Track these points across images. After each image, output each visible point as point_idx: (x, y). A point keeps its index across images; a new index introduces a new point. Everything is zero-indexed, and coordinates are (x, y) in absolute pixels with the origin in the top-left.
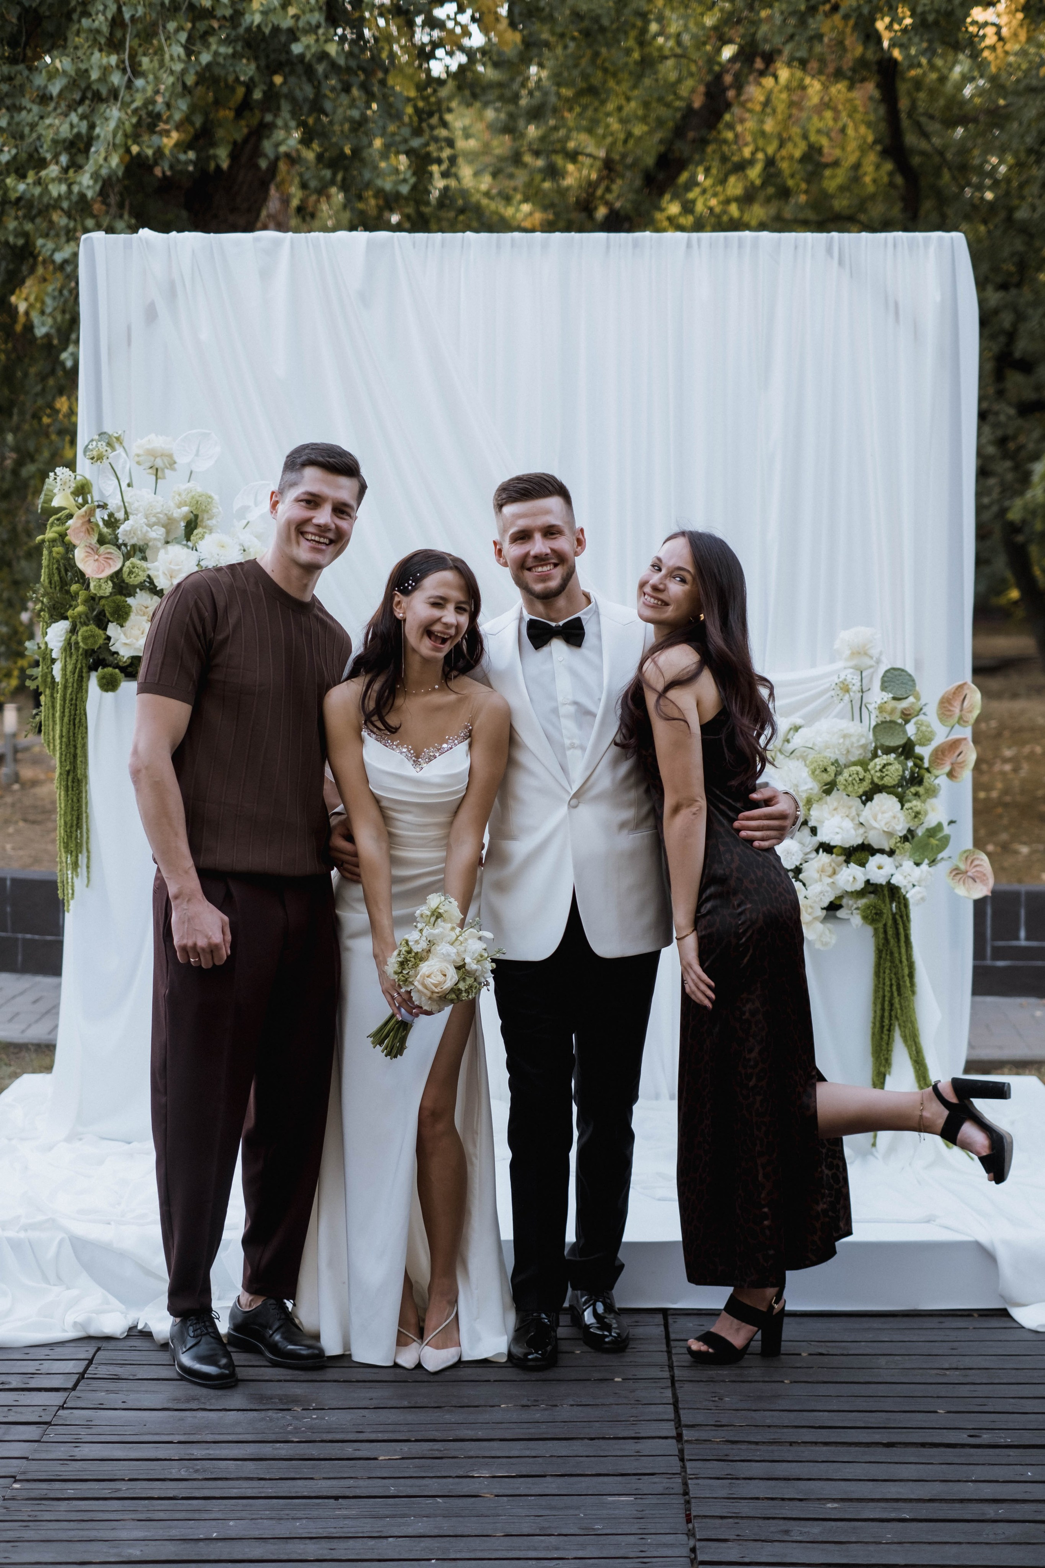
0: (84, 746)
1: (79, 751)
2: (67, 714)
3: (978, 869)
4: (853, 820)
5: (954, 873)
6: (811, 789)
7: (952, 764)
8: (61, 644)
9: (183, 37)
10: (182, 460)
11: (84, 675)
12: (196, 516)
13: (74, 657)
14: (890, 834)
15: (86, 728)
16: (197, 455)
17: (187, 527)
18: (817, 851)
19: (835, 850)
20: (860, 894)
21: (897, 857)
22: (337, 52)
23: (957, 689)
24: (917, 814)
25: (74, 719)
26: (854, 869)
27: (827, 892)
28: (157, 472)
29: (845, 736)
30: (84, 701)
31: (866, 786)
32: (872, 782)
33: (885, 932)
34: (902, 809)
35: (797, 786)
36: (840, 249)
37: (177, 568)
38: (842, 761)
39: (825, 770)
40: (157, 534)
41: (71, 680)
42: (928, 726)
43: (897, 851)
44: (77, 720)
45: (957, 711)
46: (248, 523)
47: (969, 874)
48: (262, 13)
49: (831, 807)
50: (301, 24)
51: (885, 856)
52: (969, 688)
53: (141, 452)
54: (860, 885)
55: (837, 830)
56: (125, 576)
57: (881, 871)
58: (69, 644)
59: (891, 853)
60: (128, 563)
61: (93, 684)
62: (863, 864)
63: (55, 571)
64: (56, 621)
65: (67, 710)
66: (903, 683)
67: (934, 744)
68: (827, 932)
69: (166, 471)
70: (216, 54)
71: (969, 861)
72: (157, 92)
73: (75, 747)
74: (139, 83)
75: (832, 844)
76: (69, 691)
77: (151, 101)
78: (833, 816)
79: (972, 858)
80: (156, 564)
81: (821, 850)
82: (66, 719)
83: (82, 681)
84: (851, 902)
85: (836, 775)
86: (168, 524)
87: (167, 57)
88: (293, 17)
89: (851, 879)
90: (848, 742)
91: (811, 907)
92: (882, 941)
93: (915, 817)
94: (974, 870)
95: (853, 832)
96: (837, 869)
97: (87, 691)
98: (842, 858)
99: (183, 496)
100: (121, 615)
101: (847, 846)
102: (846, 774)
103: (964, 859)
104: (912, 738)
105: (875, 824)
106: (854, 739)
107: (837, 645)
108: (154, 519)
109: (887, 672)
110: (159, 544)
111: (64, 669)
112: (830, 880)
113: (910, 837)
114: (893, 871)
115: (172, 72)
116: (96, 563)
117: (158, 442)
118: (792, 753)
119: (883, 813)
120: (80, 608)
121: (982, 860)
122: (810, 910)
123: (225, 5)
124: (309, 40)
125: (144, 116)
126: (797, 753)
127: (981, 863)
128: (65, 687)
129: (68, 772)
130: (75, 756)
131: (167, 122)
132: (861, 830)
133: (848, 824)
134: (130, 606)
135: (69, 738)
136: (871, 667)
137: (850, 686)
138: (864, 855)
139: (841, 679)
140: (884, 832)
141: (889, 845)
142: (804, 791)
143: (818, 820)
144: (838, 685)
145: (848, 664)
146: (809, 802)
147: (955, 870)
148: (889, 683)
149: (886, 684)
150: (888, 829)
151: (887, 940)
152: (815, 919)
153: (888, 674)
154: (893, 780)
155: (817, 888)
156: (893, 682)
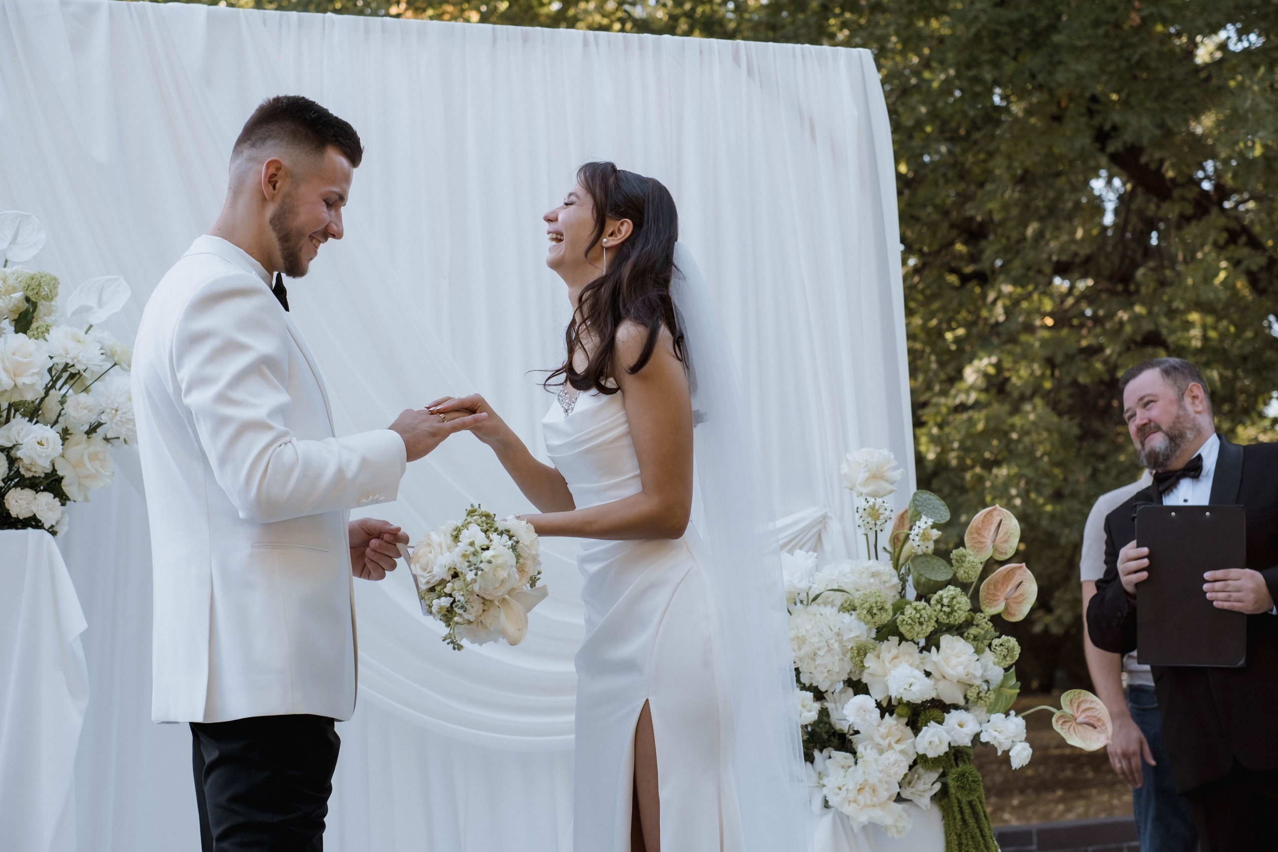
3: (1088, 713)
4: (917, 668)
5: (1061, 722)
6: (857, 637)
7: (1006, 599)
12: (35, 305)
14: (969, 685)
16: (14, 241)
17: (18, 319)
19: (899, 710)
20: (937, 761)
21: (980, 712)
23: (985, 516)
26: (930, 729)
27: (901, 761)
29: (874, 575)
31: (933, 625)
32: (939, 622)
35: (841, 636)
37: (25, 360)
39: (883, 608)
43: (979, 704)
45: (989, 542)
46: (91, 326)
47: (1078, 720)
49: (892, 656)
51: (964, 712)
52: (1002, 513)
54: (944, 749)
55: (912, 680)
57: (964, 730)
59: (967, 709)
62: (941, 723)
68: (904, 815)
71: (1075, 705)
75: (905, 699)
78: (895, 666)
79: (1077, 702)
81: (883, 712)
84: (922, 774)
85: (895, 614)
89: (936, 740)
91: (886, 782)
94: (1083, 716)
95: (921, 683)
96: (907, 733)
98: (906, 720)
101: (920, 702)
102: (908, 610)
103: (1068, 703)
105: (950, 672)
106: (881, 579)
112: (900, 747)
114: (977, 729)
118: (815, 599)
119: (958, 657)
121: (1092, 702)
122: (886, 786)
126: (819, 600)
127: (1093, 705)
132: (931, 682)
133: (918, 675)
136: (891, 492)
137: (881, 511)
138: (936, 712)
139: (871, 503)
140: (958, 682)
141: (965, 697)
142: (849, 640)
143: (872, 675)
144: (867, 511)
145: (865, 490)
146: (861, 652)
147: (1061, 716)
148: (922, 508)
149: (919, 509)
150: (967, 675)
151: (964, 821)
152: (889, 799)
153: (918, 498)
154: (959, 617)
155: (891, 757)
156: (925, 506)
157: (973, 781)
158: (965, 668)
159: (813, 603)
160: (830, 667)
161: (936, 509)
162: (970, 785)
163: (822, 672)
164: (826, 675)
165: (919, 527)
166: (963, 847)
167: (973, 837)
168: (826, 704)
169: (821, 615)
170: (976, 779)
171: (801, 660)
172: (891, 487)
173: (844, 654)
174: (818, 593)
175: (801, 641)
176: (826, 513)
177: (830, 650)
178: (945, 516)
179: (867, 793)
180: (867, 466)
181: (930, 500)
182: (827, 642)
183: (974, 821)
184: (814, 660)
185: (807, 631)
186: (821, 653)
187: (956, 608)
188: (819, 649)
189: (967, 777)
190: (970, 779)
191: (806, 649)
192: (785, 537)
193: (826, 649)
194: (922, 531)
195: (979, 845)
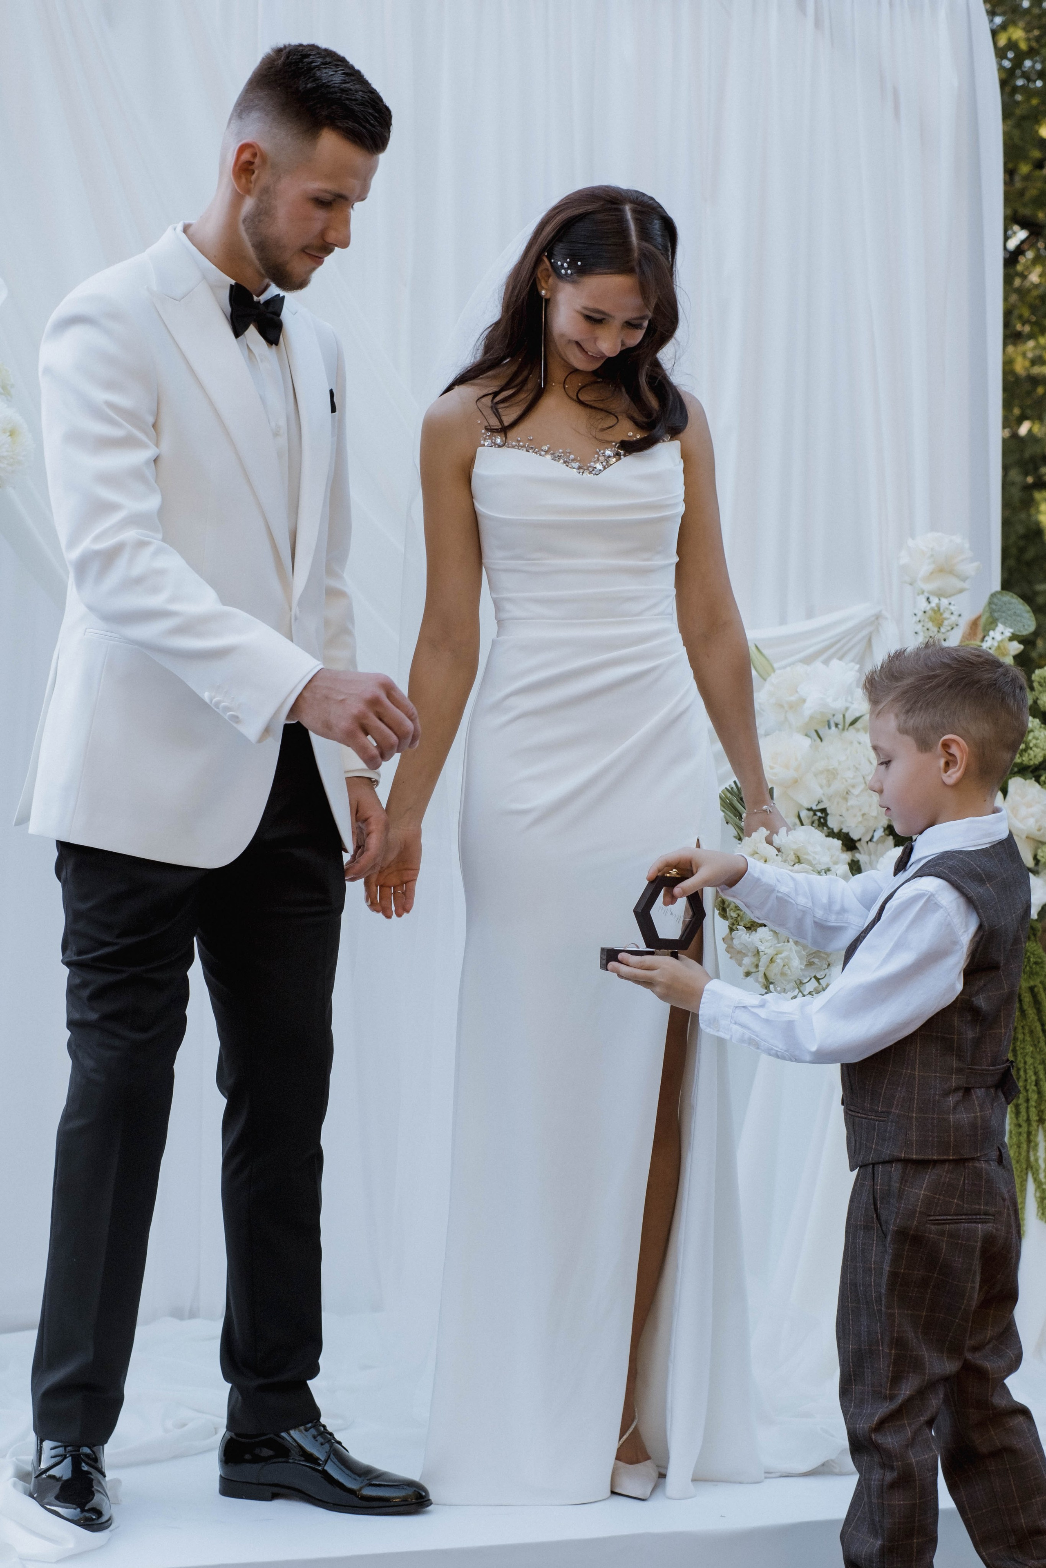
36: (816, 4)
66: (1016, 615)
119: (1029, 806)
136: (961, 591)
137: (946, 615)
139: (933, 605)
140: (1027, 837)
141: (1035, 858)
144: (927, 614)
145: (928, 587)
148: (999, 613)
149: (996, 615)
150: (1039, 830)
153: (995, 600)
154: (1035, 756)
156: (1004, 612)
157: (1036, 963)
158: (1037, 822)
159: (851, 727)
160: (865, 810)
161: (1019, 616)
162: (1031, 967)
163: (855, 816)
164: (860, 819)
165: (993, 638)
166: (1019, 1043)
167: (1031, 1032)
168: (858, 856)
169: (860, 743)
170: (1040, 960)
171: (830, 798)
172: (963, 584)
174: (858, 715)
175: (832, 774)
176: (880, 611)
178: (1029, 626)
180: (932, 555)
181: (1010, 603)
182: (864, 778)
183: (1035, 1012)
184: (846, 799)
185: (840, 763)
186: (856, 792)
187: (1031, 745)
188: (853, 786)
189: (1029, 957)
190: (1032, 960)
191: (838, 786)
192: (824, 641)
193: (862, 786)
194: (996, 644)
195: (1039, 1042)
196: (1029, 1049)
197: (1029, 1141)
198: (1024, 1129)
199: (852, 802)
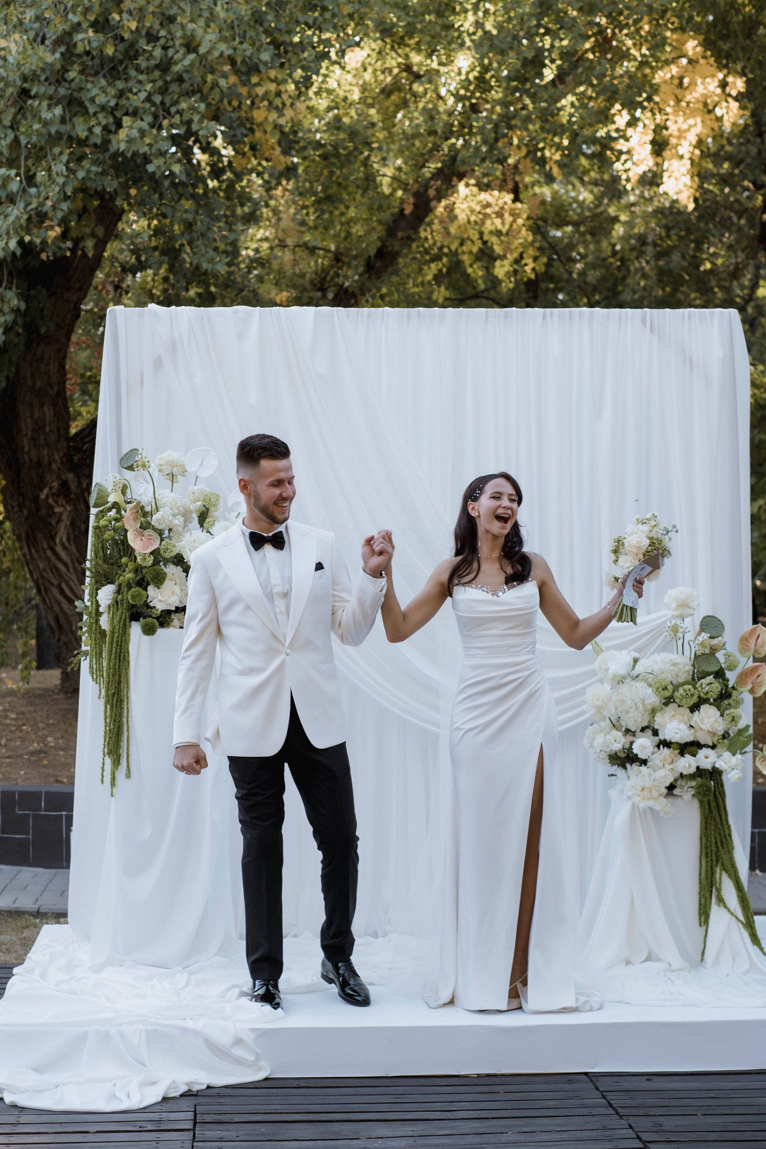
0: (127, 675)
1: (122, 679)
2: (114, 652)
4: (685, 724)
6: (653, 702)
7: (752, 684)
8: (109, 602)
9: (65, 158)
10: (191, 469)
11: (127, 623)
12: (208, 509)
13: (120, 611)
14: (714, 734)
15: (129, 662)
16: (201, 465)
17: (199, 517)
18: (658, 746)
19: (672, 746)
20: (692, 777)
21: (719, 749)
22: (180, 171)
23: (751, 631)
24: (733, 719)
25: (120, 656)
26: (688, 758)
27: (669, 775)
28: (172, 477)
29: (675, 664)
30: (127, 642)
31: (695, 699)
32: (699, 697)
33: (709, 804)
34: (722, 715)
35: (643, 700)
36: (651, 321)
38: (674, 682)
39: (666, 688)
40: (178, 521)
41: (117, 627)
42: (734, 657)
43: (719, 746)
44: (122, 657)
45: (752, 645)
48: (127, 141)
49: (670, 715)
50: (154, 150)
51: (710, 749)
52: (761, 629)
53: (163, 462)
54: (693, 770)
55: (677, 731)
56: (162, 552)
57: (708, 760)
58: (117, 602)
59: (713, 747)
60: (164, 543)
61: (135, 629)
62: (694, 755)
63: (100, 549)
64: (103, 585)
65: (114, 649)
66: (715, 626)
67: (739, 670)
68: (669, 805)
69: (179, 477)
70: (88, 171)
72: (47, 198)
73: (120, 676)
74: (33, 190)
75: (673, 741)
76: (116, 636)
77: (42, 204)
78: (671, 721)
80: (183, 543)
81: (661, 747)
82: (113, 656)
83: (125, 628)
84: (683, 783)
85: (674, 691)
86: (186, 514)
87: (54, 173)
88: (148, 145)
89: (687, 765)
90: (676, 669)
92: (707, 811)
93: (733, 720)
95: (687, 731)
96: (675, 759)
97: (129, 635)
98: (678, 751)
99: (196, 495)
100: (159, 580)
101: (683, 742)
102: (681, 690)
104: (723, 666)
105: (703, 727)
106: (681, 667)
107: (666, 600)
108: (177, 511)
109: (704, 618)
110: (181, 529)
111: (112, 620)
112: (671, 767)
113: (726, 735)
114: (715, 759)
115: (58, 184)
116: (142, 543)
117: (174, 455)
118: (637, 677)
119: (708, 718)
120: (129, 575)
122: (657, 788)
123: (97, 135)
124: (161, 161)
125: (34, 216)
126: (640, 677)
128: (113, 632)
129: (114, 694)
130: (119, 683)
131: (52, 220)
132: (692, 731)
133: (683, 727)
134: (165, 574)
135: (115, 669)
137: (679, 628)
138: (694, 748)
139: (673, 623)
140: (707, 733)
141: (711, 741)
142: (650, 704)
143: (659, 725)
146: (653, 712)
147: (763, 757)
148: (706, 627)
149: (703, 628)
150: (714, 729)
151: (710, 810)
152: (661, 795)
153: (704, 621)
155: (662, 773)
156: (708, 626)
157: (707, 790)
159: (636, 679)
160: (636, 718)
163: (631, 720)
164: (632, 722)
165: (699, 640)
167: (715, 820)
169: (635, 687)
172: (692, 612)
173: (645, 711)
175: (621, 702)
177: (637, 708)
179: (646, 792)
180: (676, 599)
181: (712, 622)
182: (636, 704)
183: (717, 810)
184: (628, 713)
185: (625, 697)
188: (631, 707)
189: (703, 787)
190: (704, 789)
191: (624, 706)
193: (634, 708)
194: (700, 642)
196: (713, 827)
197: (712, 869)
198: (710, 864)
199: (630, 715)
